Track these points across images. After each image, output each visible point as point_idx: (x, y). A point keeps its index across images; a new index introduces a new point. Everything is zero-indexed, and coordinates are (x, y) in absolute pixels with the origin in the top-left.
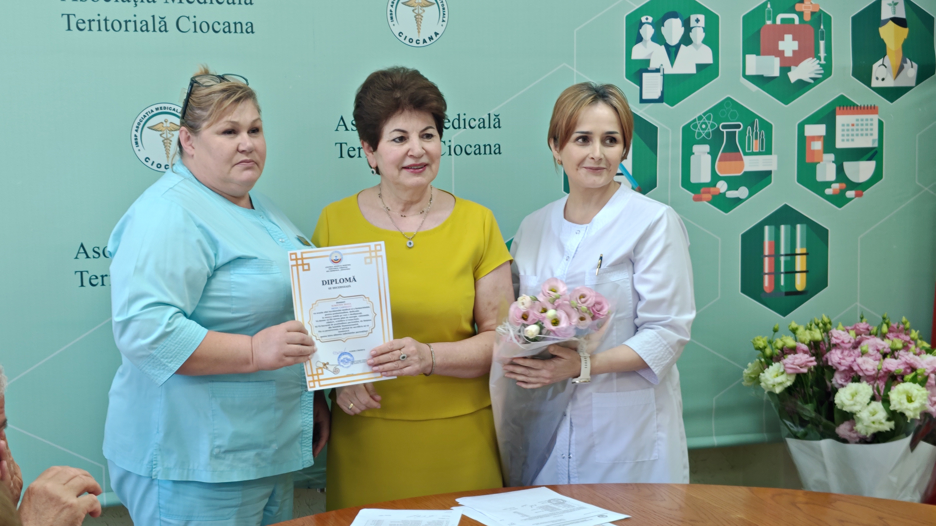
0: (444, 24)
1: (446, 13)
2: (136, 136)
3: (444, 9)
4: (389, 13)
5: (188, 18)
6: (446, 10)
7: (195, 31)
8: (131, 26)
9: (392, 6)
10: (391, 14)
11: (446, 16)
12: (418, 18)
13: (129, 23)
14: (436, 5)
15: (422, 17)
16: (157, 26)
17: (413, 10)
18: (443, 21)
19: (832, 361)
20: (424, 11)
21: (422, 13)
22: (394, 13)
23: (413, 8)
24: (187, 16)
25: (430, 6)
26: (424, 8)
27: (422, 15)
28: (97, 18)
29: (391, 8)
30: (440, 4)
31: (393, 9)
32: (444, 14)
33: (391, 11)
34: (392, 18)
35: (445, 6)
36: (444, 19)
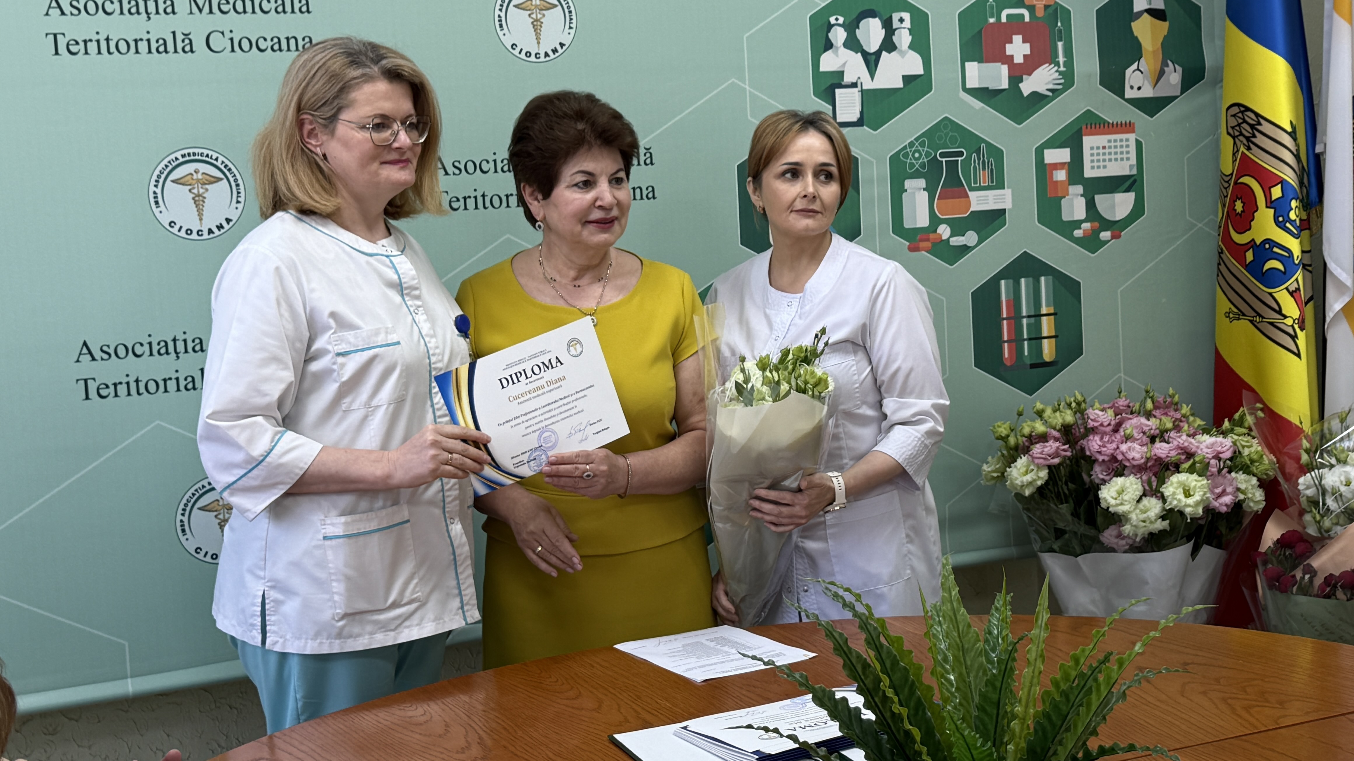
0: (572, 31)
1: (574, 17)
2: (155, 193)
3: (570, 12)
4: (497, 19)
5: (223, 33)
6: (574, 13)
7: (233, 50)
8: (143, 46)
9: (501, 10)
10: (500, 21)
11: (574, 21)
12: (537, 25)
13: (139, 43)
14: (560, 7)
15: (542, 23)
16: (180, 45)
17: (530, 15)
18: (570, 28)
19: (1090, 450)
20: (544, 15)
21: (541, 18)
22: (503, 19)
23: (529, 12)
24: (221, 30)
25: (551, 8)
26: (544, 12)
27: (542, 20)
28: (95, 37)
29: (499, 13)
30: (565, 7)
31: (503, 15)
32: (571, 19)
33: (499, 16)
34: (501, 26)
35: (572, 9)
36: (572, 25)
